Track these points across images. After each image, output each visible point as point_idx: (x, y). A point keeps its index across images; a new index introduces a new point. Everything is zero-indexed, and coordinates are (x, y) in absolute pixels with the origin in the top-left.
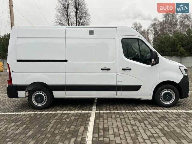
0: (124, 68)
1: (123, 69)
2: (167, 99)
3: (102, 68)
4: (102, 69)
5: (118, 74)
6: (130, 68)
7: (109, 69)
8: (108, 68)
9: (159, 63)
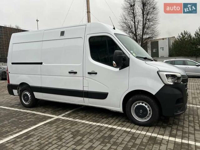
0: (90, 71)
1: (89, 73)
2: (141, 114)
3: (70, 71)
4: (70, 73)
5: (84, 78)
6: (96, 72)
7: (76, 73)
8: (75, 71)
9: (129, 66)
